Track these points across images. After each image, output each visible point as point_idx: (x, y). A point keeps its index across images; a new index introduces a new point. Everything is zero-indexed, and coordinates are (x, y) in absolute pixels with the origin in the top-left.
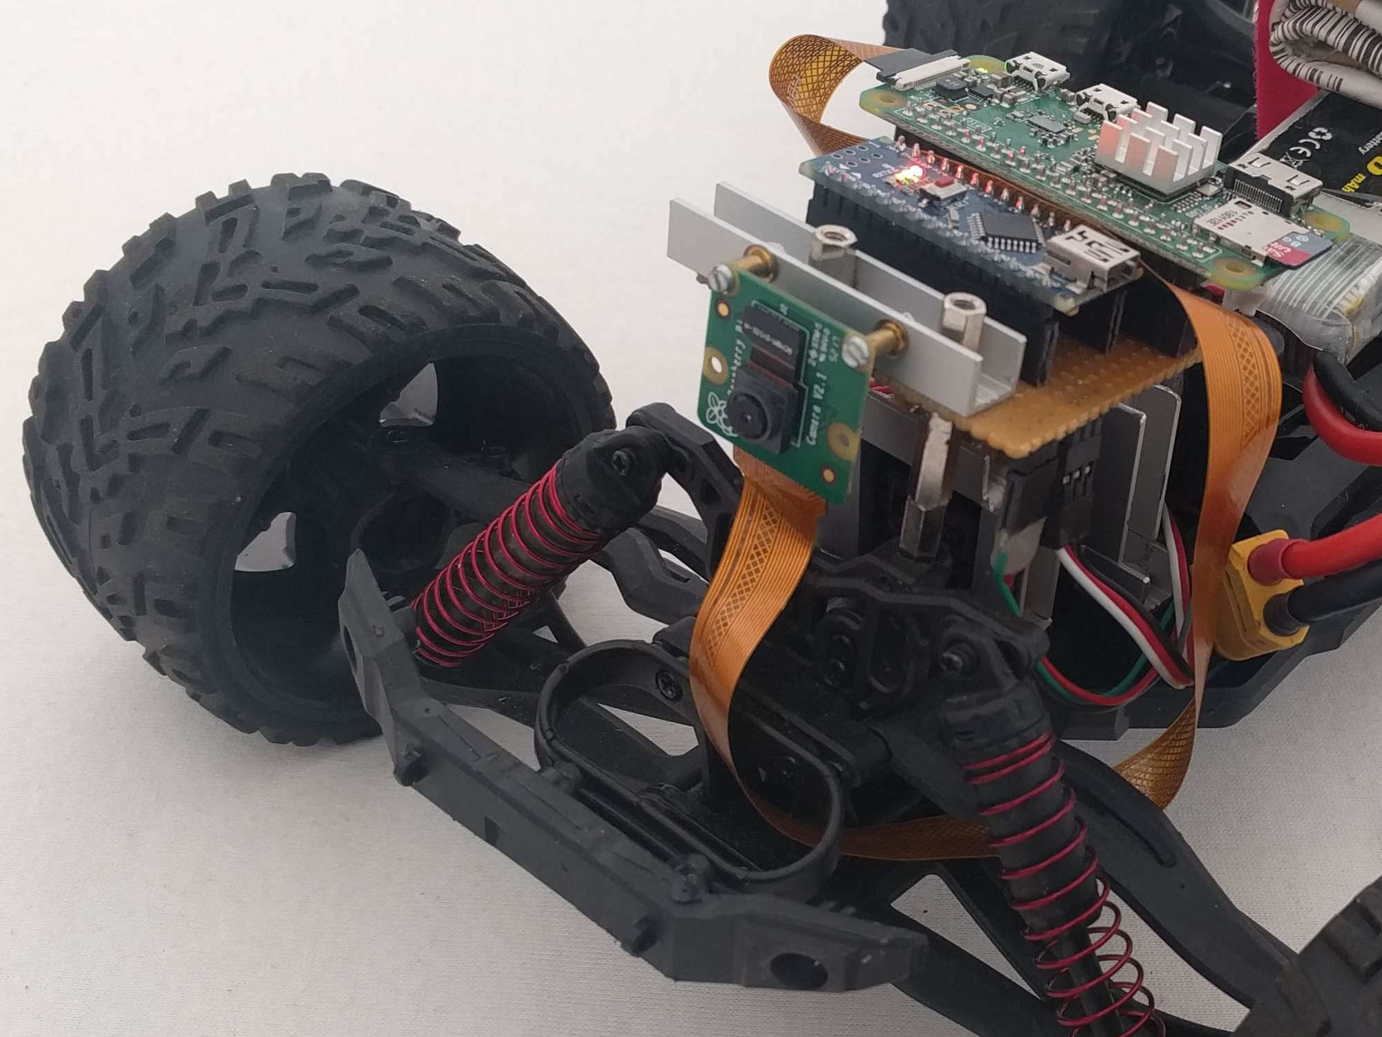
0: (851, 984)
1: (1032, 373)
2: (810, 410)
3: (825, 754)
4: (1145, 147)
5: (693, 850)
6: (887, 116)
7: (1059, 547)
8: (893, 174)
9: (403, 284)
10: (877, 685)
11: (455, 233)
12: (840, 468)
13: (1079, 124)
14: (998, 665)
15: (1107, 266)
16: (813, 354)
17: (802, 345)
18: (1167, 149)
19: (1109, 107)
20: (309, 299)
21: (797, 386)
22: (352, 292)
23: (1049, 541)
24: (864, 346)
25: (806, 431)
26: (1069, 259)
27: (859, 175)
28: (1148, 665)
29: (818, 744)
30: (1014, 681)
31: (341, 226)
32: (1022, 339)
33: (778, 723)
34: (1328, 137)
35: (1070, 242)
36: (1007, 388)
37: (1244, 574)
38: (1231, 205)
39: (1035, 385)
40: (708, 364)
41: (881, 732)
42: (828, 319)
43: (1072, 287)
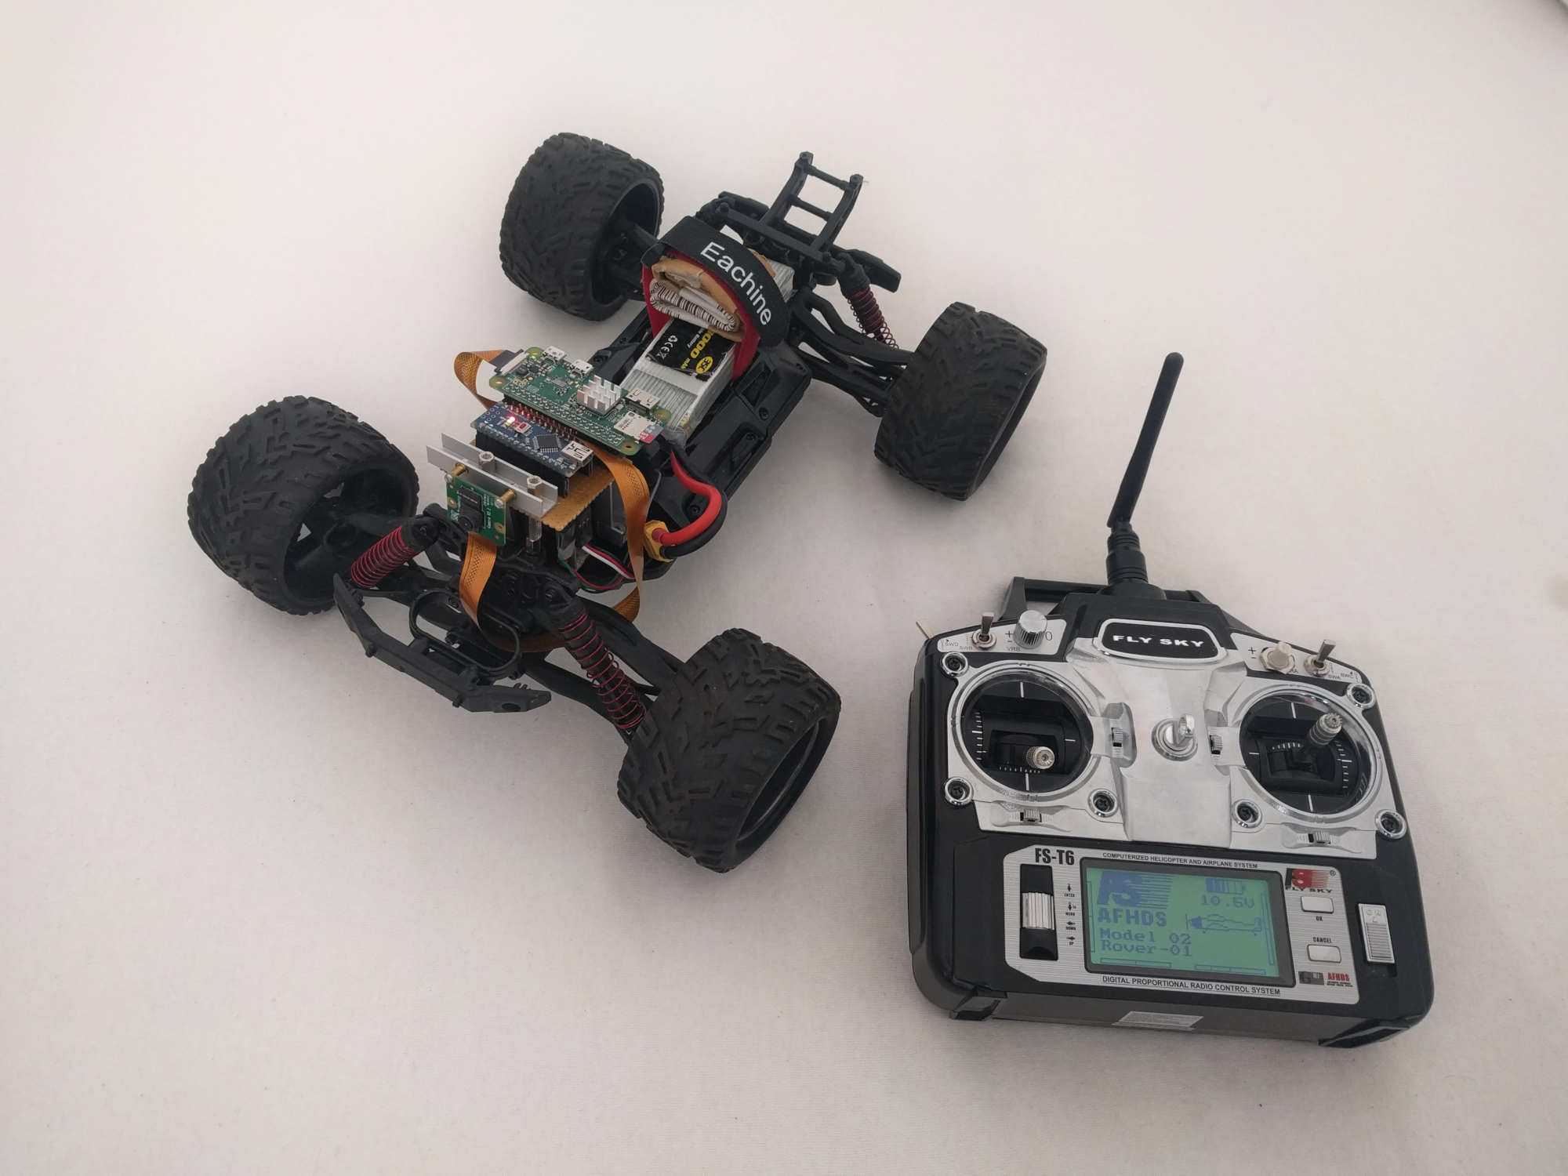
0: (528, 708)
1: (562, 494)
2: (487, 519)
3: (511, 623)
4: (593, 400)
5: (471, 663)
6: (500, 388)
7: (582, 546)
8: (505, 421)
9: (346, 444)
10: (526, 596)
11: (356, 418)
12: (501, 535)
13: (572, 379)
14: (565, 595)
15: (582, 460)
16: (485, 503)
17: (480, 501)
18: (601, 401)
19: (582, 371)
20: (314, 451)
21: (481, 512)
22: (328, 448)
23: (578, 546)
24: (501, 502)
25: (487, 524)
26: (569, 457)
27: (492, 425)
28: (620, 575)
29: (509, 620)
30: (571, 599)
31: (319, 421)
32: (556, 488)
33: (494, 614)
34: (676, 340)
35: (569, 451)
36: (553, 503)
37: (651, 540)
38: (627, 416)
39: (564, 497)
40: (449, 502)
41: (531, 611)
42: (488, 493)
43: (571, 467)
